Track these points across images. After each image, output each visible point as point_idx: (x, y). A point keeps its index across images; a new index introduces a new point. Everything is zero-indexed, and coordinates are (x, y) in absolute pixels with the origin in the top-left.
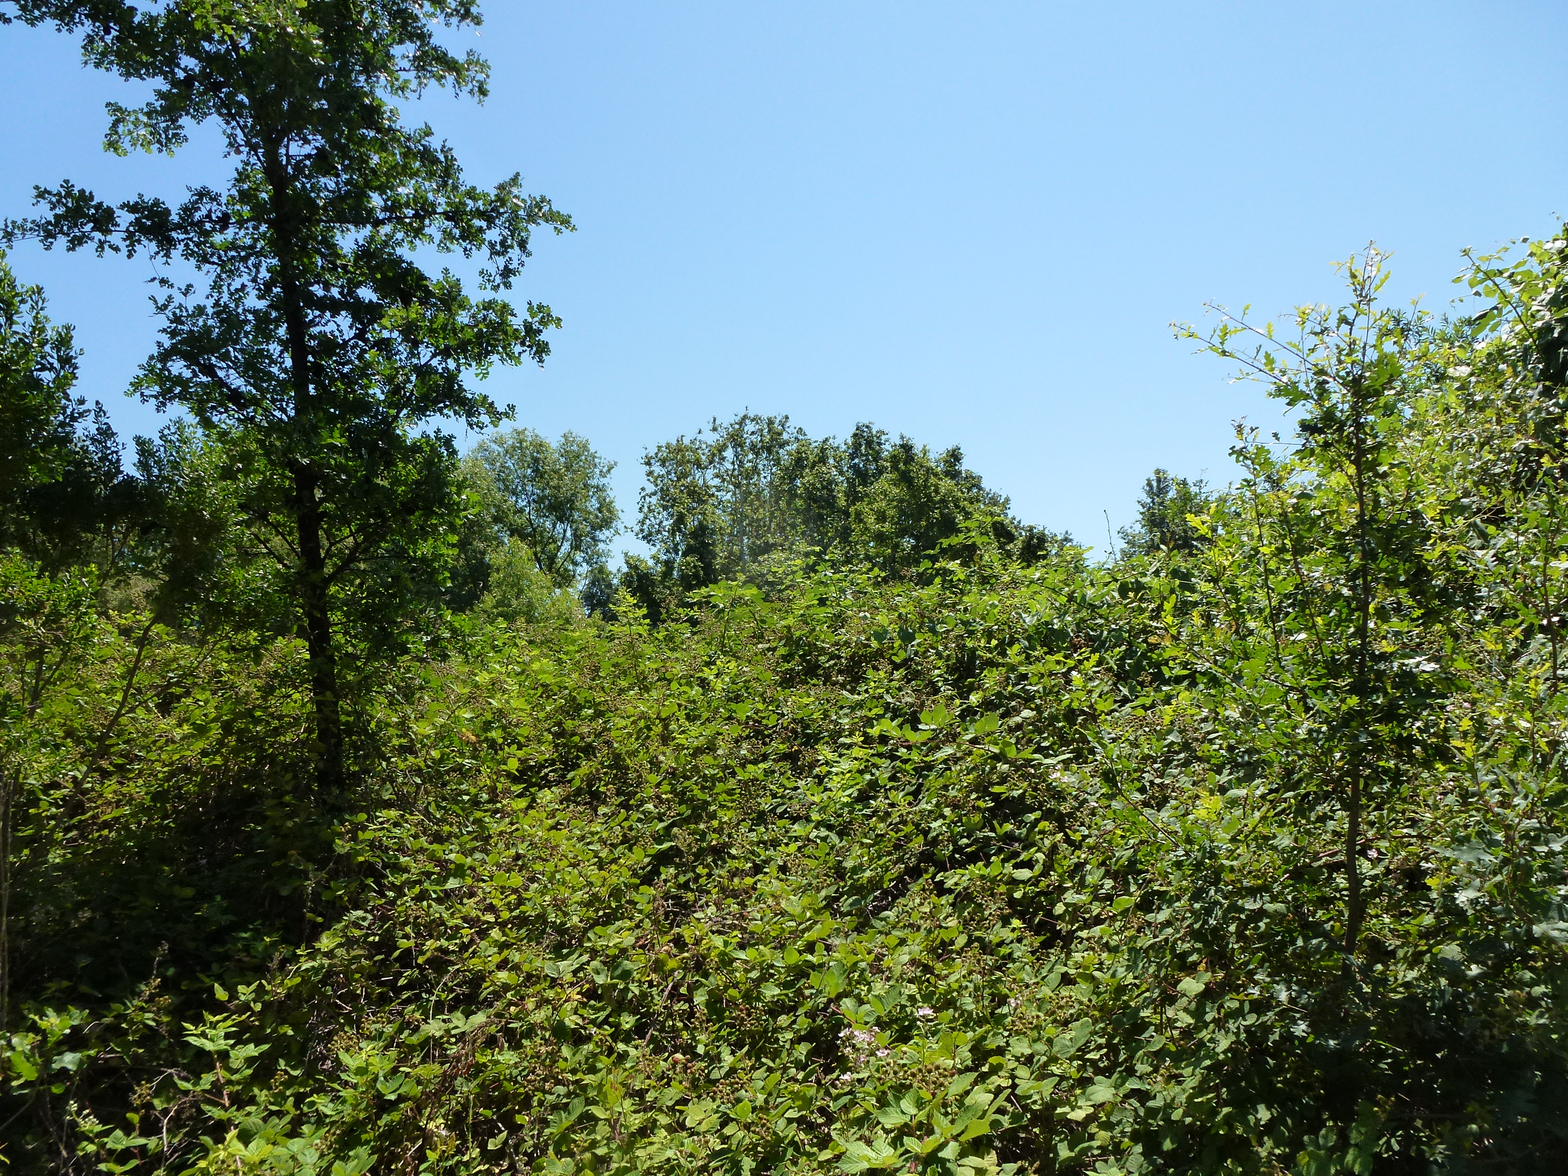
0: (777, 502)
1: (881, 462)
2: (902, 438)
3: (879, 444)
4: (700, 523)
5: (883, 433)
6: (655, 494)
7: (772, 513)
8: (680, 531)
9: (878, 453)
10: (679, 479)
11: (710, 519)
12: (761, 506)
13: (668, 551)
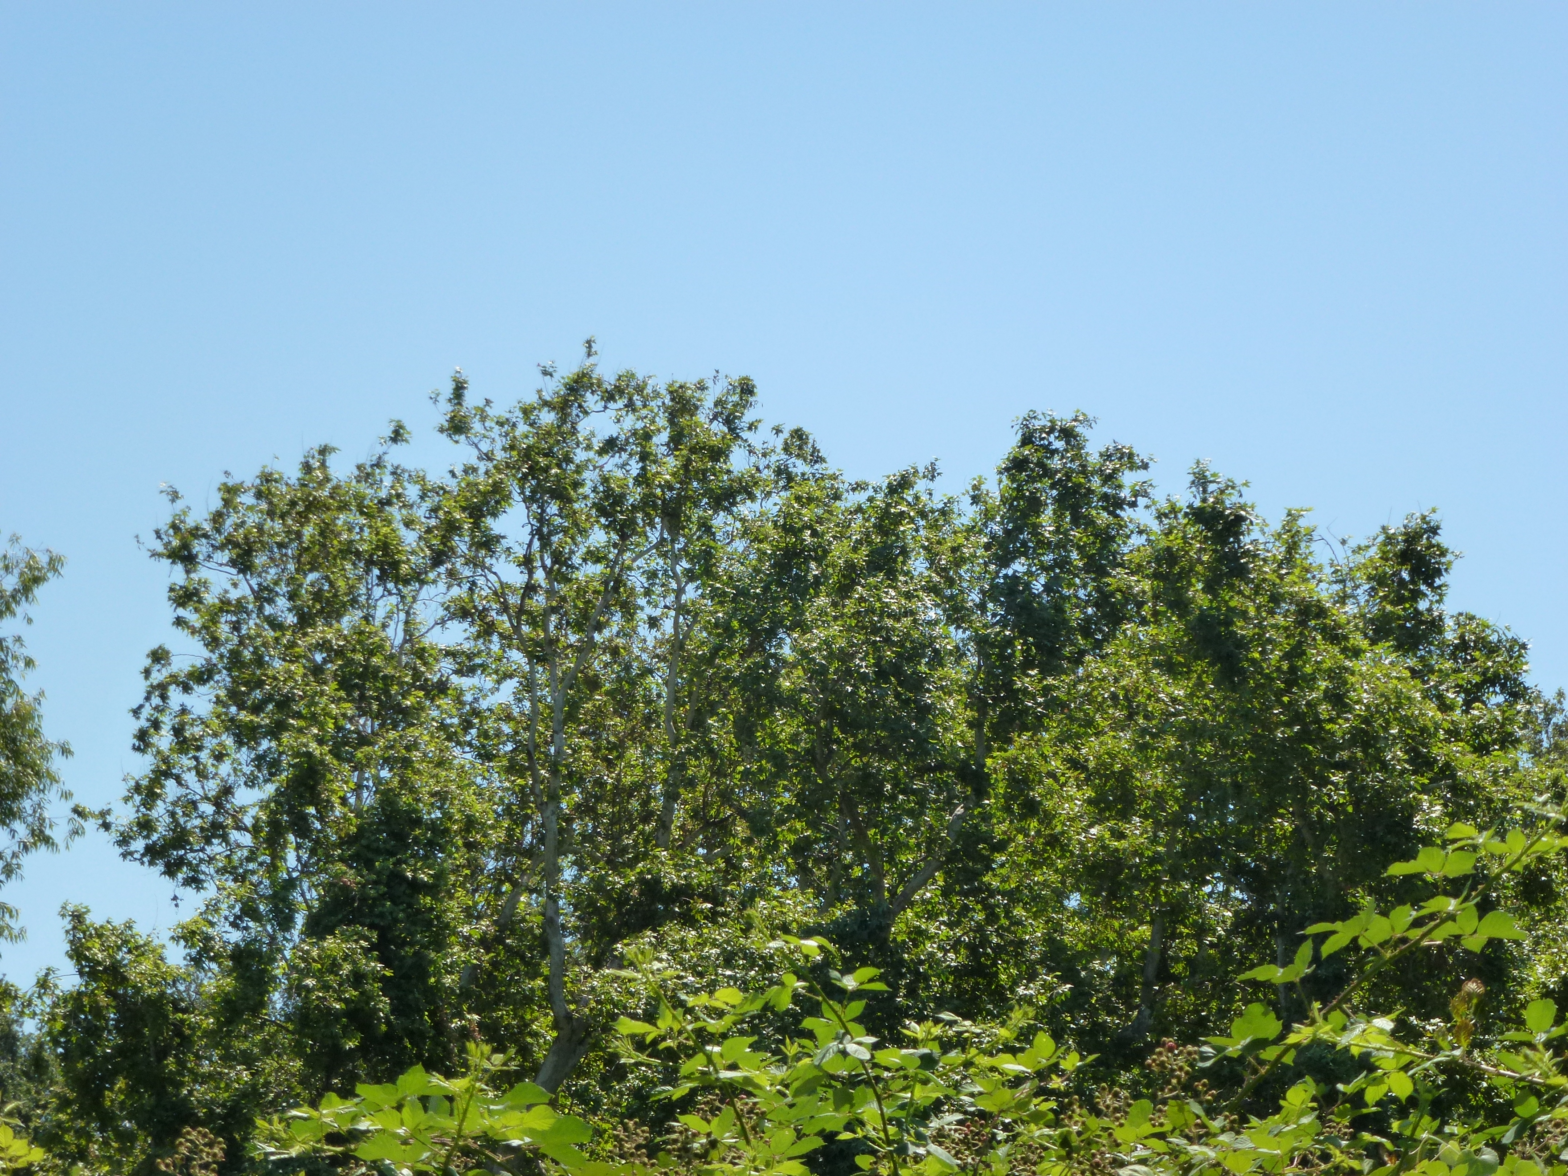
0: (697, 723)
1: (1118, 578)
2: (1201, 480)
3: (1114, 504)
4: (387, 798)
5: (1129, 459)
6: (202, 676)
7: (678, 766)
8: (301, 827)
9: (1106, 538)
10: (305, 620)
11: (425, 785)
12: (633, 735)
13: (249, 911)
